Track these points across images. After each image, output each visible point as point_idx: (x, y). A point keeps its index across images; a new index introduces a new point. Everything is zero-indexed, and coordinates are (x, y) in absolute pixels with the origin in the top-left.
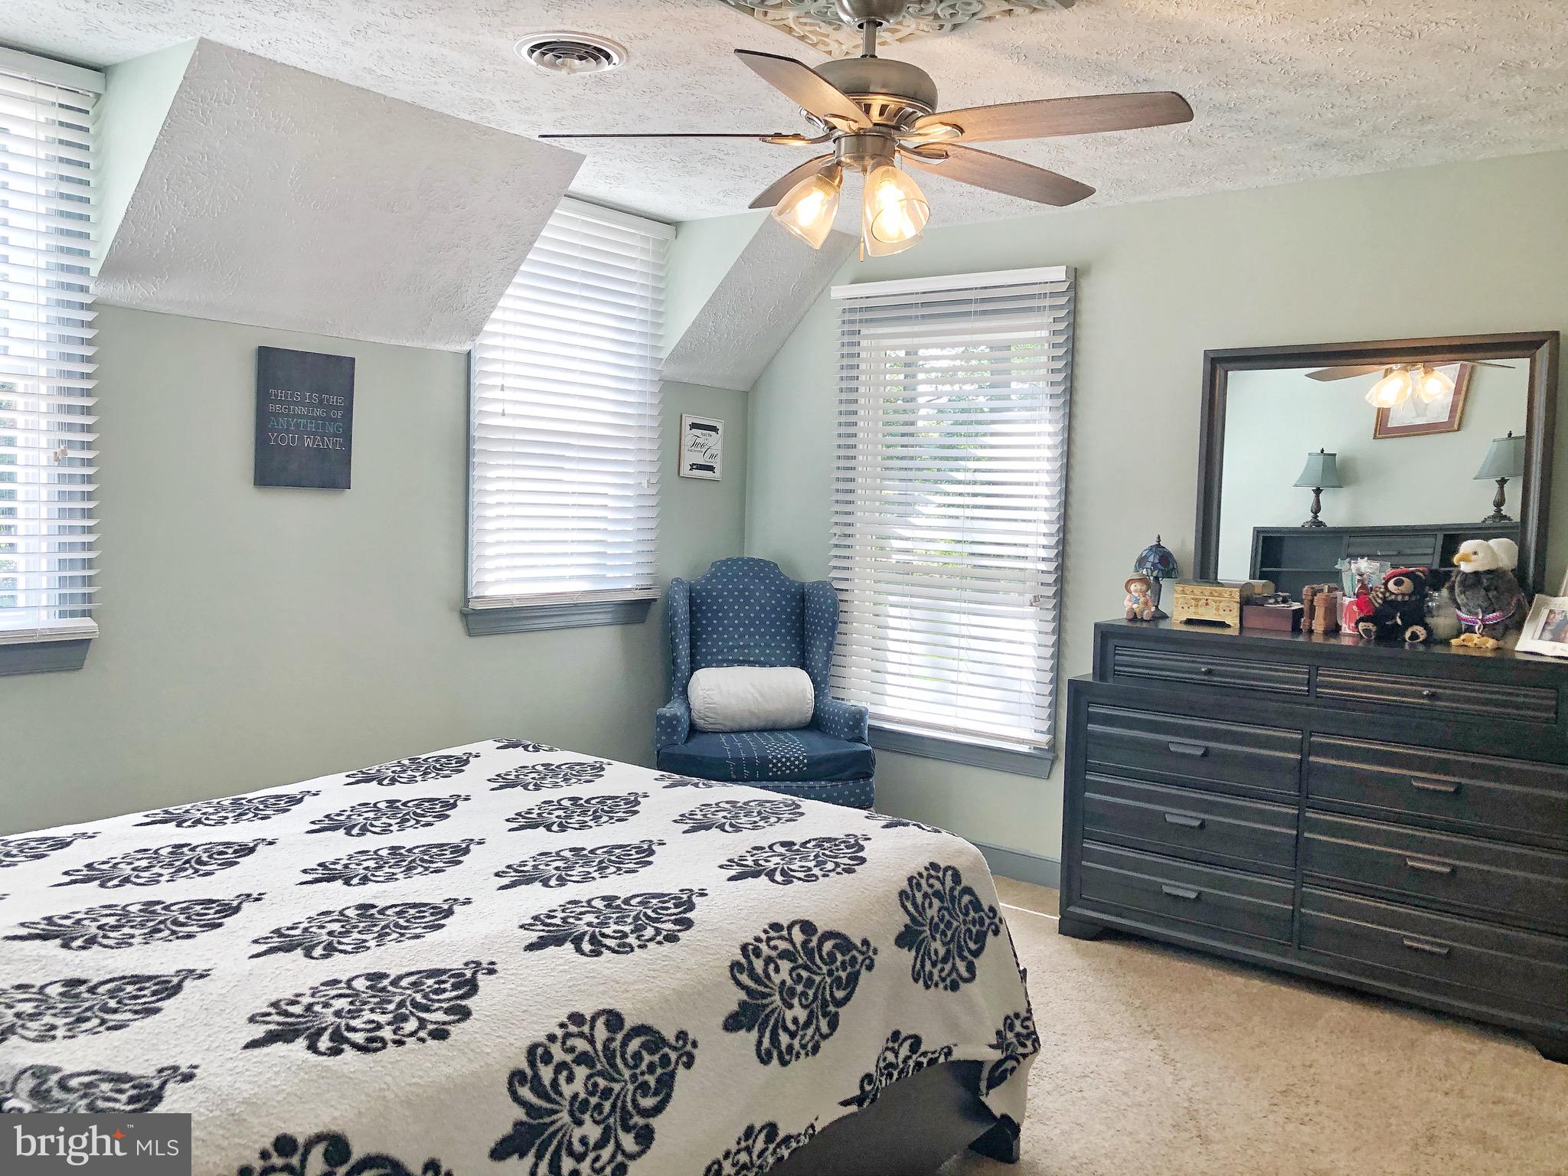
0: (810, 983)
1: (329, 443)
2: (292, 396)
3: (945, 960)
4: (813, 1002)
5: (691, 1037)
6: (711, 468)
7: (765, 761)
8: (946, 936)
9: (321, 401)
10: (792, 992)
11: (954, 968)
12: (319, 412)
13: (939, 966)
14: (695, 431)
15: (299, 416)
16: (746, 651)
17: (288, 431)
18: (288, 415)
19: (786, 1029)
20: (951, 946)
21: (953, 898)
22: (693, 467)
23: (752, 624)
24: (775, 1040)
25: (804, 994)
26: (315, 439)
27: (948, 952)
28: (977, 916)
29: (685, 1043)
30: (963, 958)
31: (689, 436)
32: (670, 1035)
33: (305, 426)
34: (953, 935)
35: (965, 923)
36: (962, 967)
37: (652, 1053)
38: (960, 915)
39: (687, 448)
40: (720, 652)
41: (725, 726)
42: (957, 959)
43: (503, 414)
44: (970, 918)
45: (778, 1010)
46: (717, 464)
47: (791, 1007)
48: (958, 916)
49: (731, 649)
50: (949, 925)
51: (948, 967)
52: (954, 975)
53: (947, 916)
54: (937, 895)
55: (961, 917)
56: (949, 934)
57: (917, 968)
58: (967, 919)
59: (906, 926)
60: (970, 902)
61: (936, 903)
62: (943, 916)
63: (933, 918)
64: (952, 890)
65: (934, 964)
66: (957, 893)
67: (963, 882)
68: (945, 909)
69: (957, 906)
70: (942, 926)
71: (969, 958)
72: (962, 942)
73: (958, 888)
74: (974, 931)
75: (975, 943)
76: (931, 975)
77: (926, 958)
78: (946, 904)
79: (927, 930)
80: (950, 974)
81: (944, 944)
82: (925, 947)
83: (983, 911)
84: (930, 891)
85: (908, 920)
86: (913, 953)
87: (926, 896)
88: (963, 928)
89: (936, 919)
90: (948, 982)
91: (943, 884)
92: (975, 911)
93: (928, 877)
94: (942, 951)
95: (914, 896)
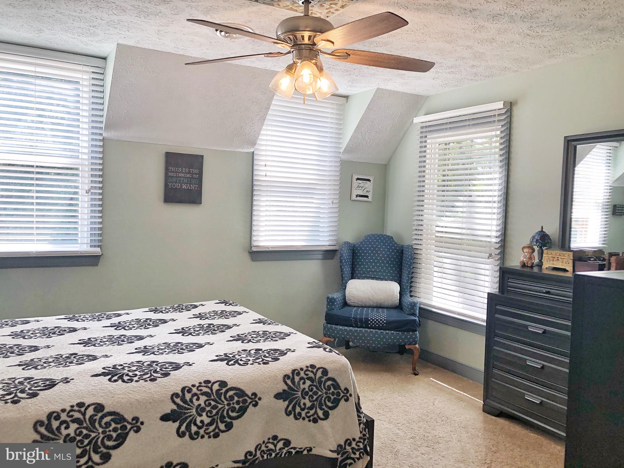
0: (215, 407)
1: (193, 187)
2: (178, 170)
3: (311, 408)
4: (215, 415)
5: (141, 420)
6: (367, 197)
7: (367, 320)
8: (313, 398)
9: (189, 171)
10: (203, 410)
11: (316, 412)
12: (188, 176)
13: (306, 411)
14: (359, 181)
15: (180, 177)
16: (375, 273)
17: (176, 183)
18: (176, 177)
19: (195, 424)
20: (315, 403)
21: (320, 382)
22: (357, 196)
23: (378, 262)
24: (188, 427)
25: (210, 412)
26: (187, 186)
27: (313, 405)
28: (335, 391)
29: (137, 422)
30: (321, 409)
31: (356, 183)
32: (129, 417)
33: (183, 181)
34: (317, 398)
35: (326, 393)
36: (320, 413)
37: (116, 423)
38: (324, 389)
39: (354, 188)
40: (364, 273)
41: (359, 304)
42: (318, 408)
43: (266, 176)
44: (331, 391)
45: (193, 416)
46: (370, 195)
47: (201, 415)
48: (323, 390)
49: (368, 272)
50: (315, 393)
51: (312, 412)
52: (316, 416)
53: (315, 389)
54: (310, 379)
55: (324, 391)
56: (315, 397)
57: (289, 410)
58: (328, 392)
59: (284, 390)
60: (332, 384)
61: (308, 383)
62: (312, 389)
63: (304, 389)
64: (320, 378)
65: (303, 410)
66: (323, 379)
67: (330, 375)
68: (314, 386)
69: (322, 385)
70: (311, 393)
71: (326, 409)
72: (323, 402)
73: (325, 377)
74: (332, 397)
75: (332, 403)
76: (300, 414)
77: (297, 406)
78: (315, 384)
79: (299, 394)
80: (313, 415)
81: (310, 401)
82: (297, 401)
83: (341, 389)
84: (305, 377)
85: (286, 388)
86: (287, 403)
87: (302, 378)
88: (325, 396)
89: (307, 390)
90: (311, 418)
91: (315, 375)
92: (335, 389)
93: (306, 371)
94: (309, 404)
95: (293, 378)
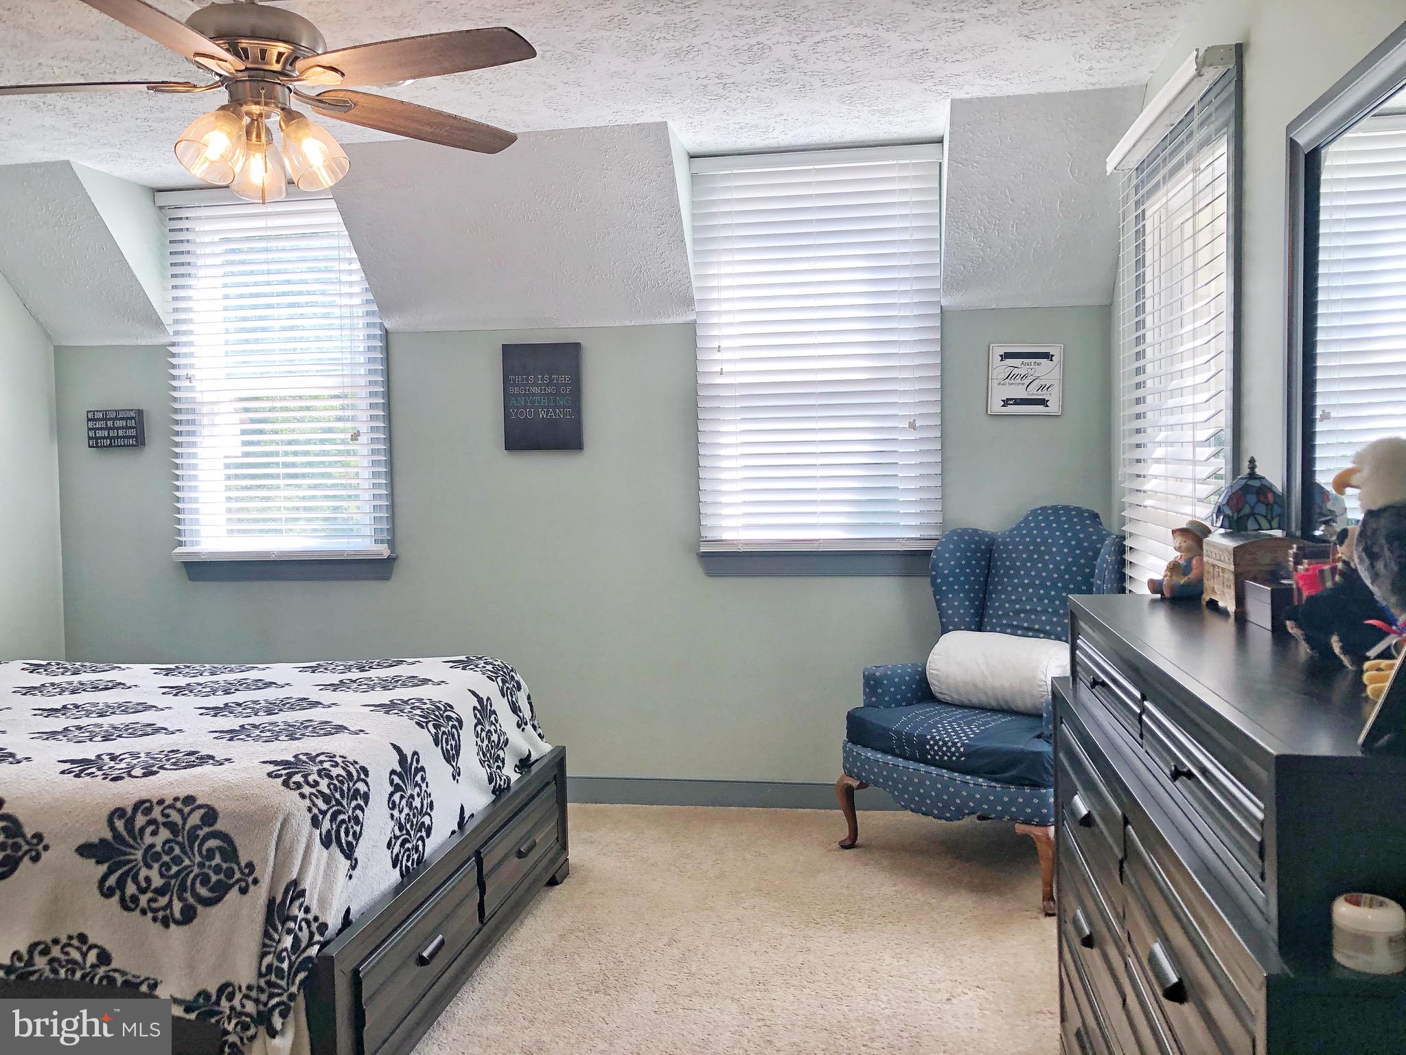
1: (559, 414)
2: (527, 379)
3: (161, 891)
8: (169, 869)
9: (551, 380)
11: (170, 904)
12: (549, 390)
13: (149, 895)
15: (534, 394)
17: (525, 407)
18: (525, 395)
20: (173, 882)
21: (192, 836)
26: (548, 411)
27: (167, 885)
28: (224, 866)
30: (181, 899)
33: (540, 402)
34: (179, 872)
35: (201, 865)
36: (177, 906)
38: (197, 855)
42: (175, 897)
44: (213, 863)
48: (194, 855)
50: (177, 860)
51: (163, 901)
52: (168, 912)
53: (177, 851)
54: (171, 826)
55: (198, 859)
56: (175, 869)
57: (107, 884)
58: (207, 863)
59: (102, 841)
60: (219, 848)
61: (164, 834)
62: (172, 849)
63: (152, 846)
64: (196, 828)
65: (143, 891)
66: (201, 833)
67: (219, 826)
68: (178, 843)
69: (196, 844)
70: (166, 858)
71: (191, 900)
72: (189, 884)
73: (206, 830)
74: (214, 878)
75: (211, 890)
76: (135, 899)
77: (129, 880)
78: (180, 839)
79: (139, 855)
80: (164, 908)
81: (162, 875)
82: (131, 869)
83: (238, 864)
84: (161, 819)
85: (108, 835)
86: (103, 868)
87: (152, 822)
88: (196, 870)
89: (158, 848)
90: (160, 914)
91: (185, 819)
92: (224, 860)
93: (169, 807)
94: (157, 882)
95: (133, 818)
